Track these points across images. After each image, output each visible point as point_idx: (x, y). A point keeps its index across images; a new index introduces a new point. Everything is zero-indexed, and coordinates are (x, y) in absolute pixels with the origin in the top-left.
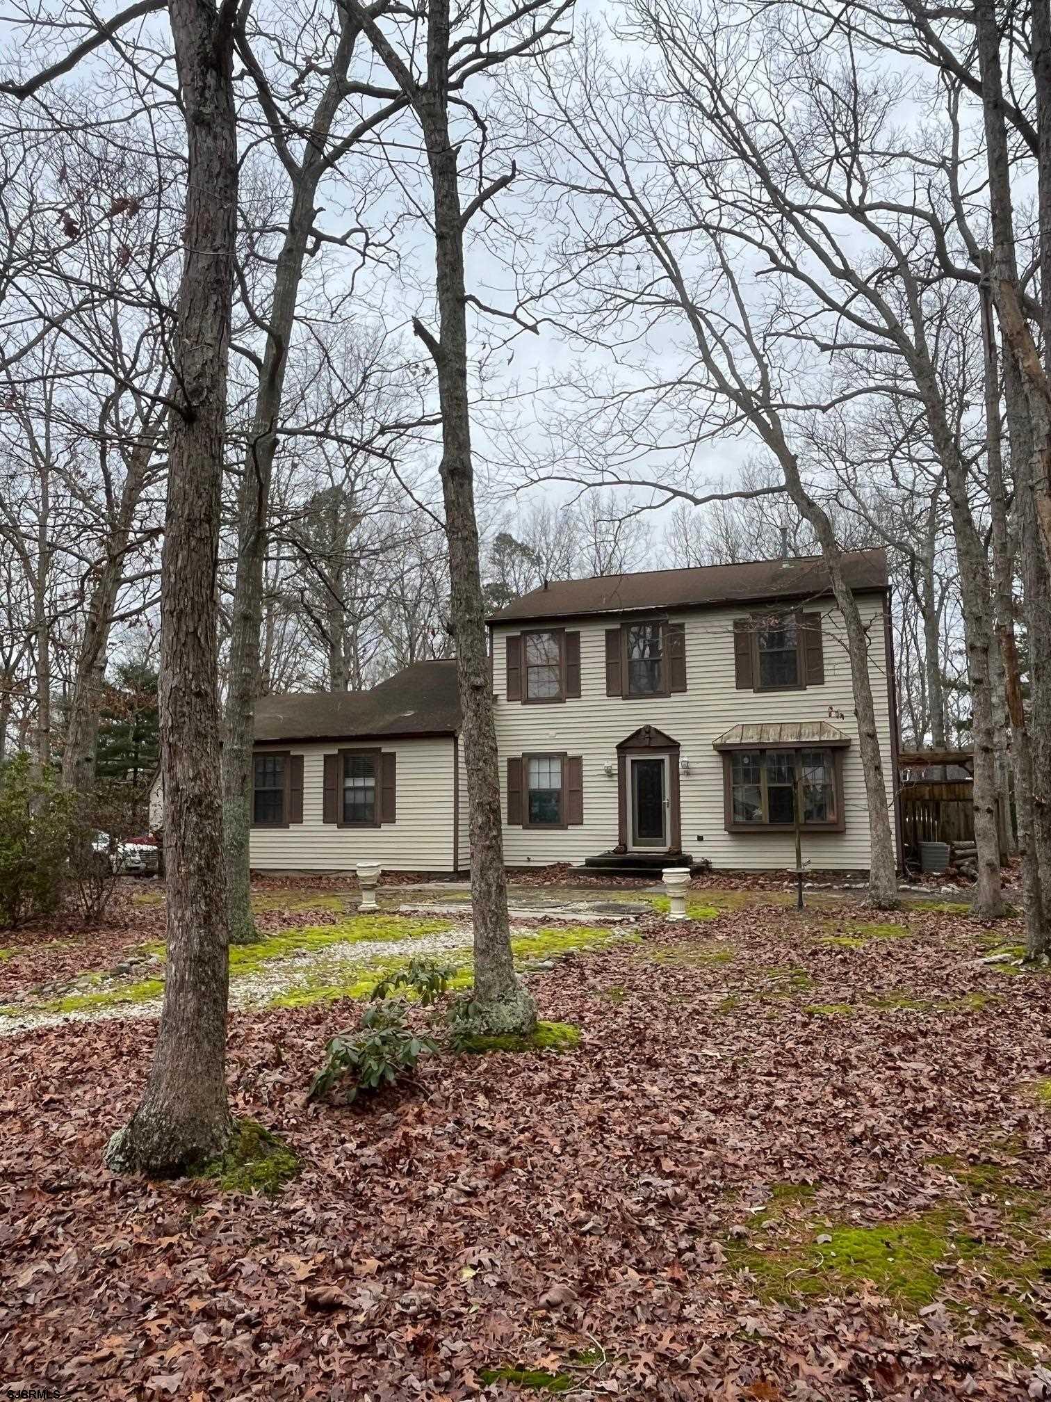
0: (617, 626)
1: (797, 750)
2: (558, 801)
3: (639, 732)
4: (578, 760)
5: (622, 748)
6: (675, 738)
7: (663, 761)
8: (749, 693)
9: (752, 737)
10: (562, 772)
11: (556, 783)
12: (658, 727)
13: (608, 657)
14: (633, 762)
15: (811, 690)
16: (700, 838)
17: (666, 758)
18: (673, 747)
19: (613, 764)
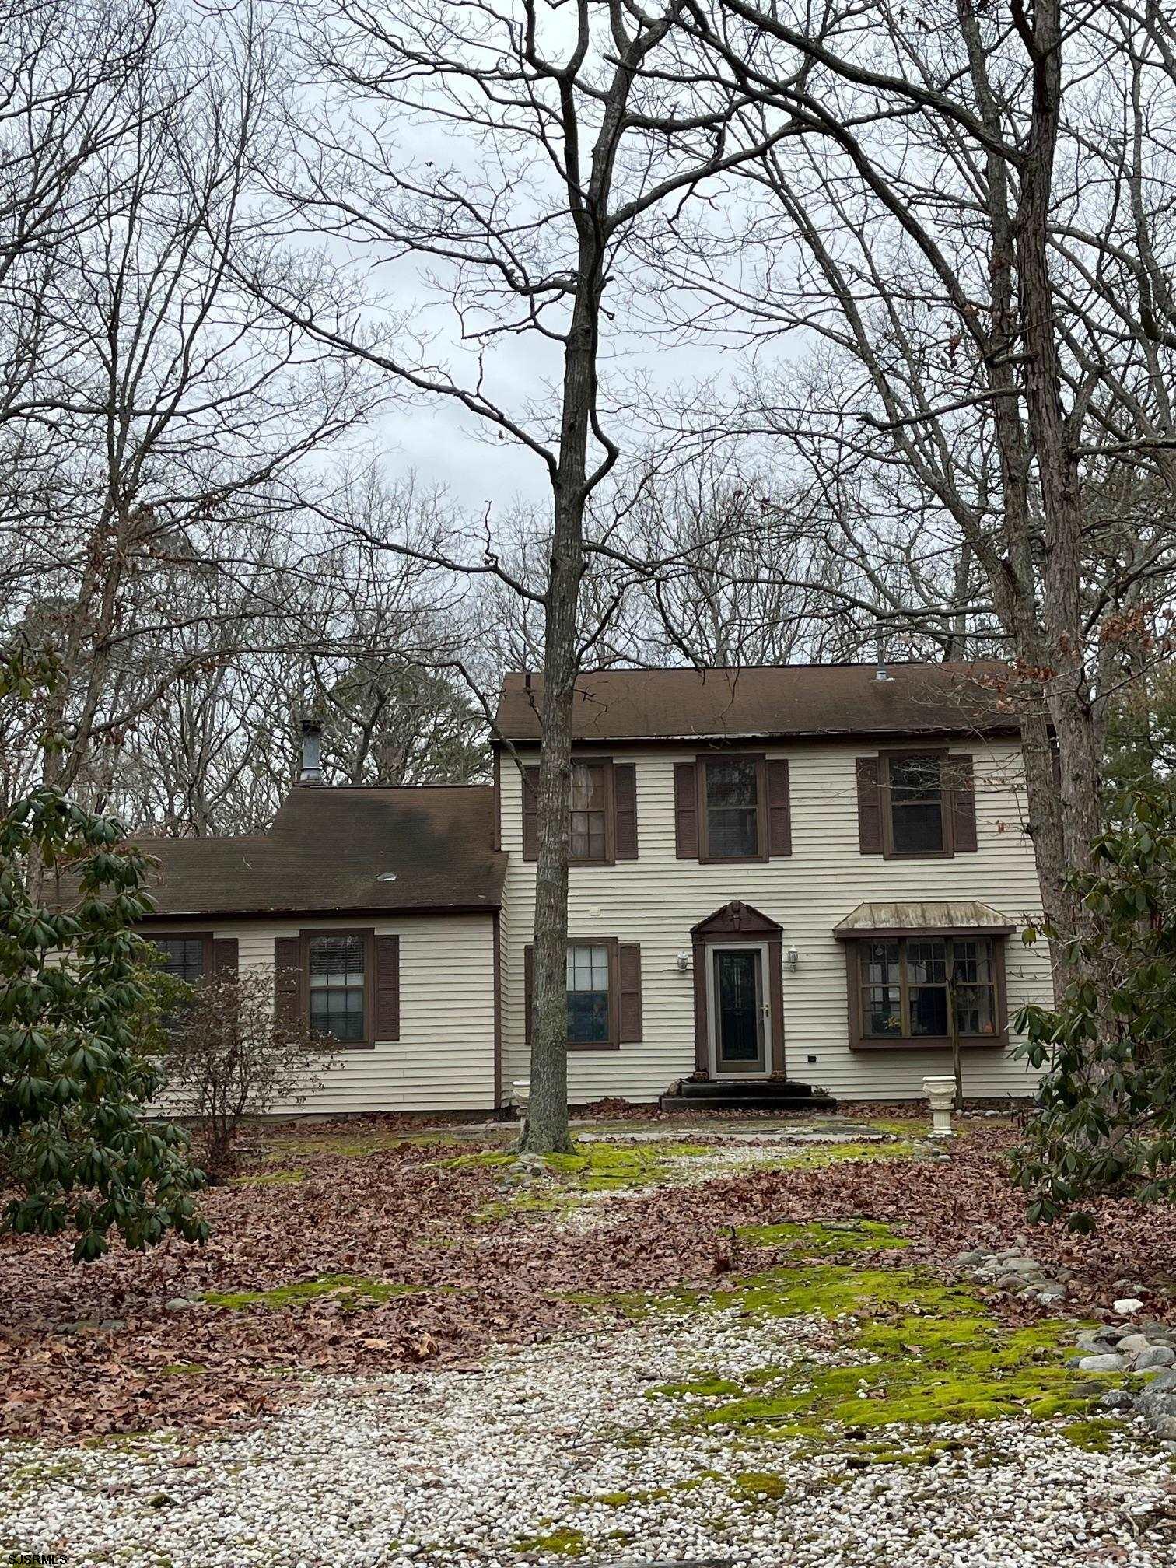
0: (692, 759)
1: (948, 938)
2: (604, 1008)
3: (723, 910)
4: (633, 950)
5: (701, 933)
6: (775, 919)
7: (759, 951)
8: (878, 861)
9: (886, 921)
10: (610, 967)
11: (600, 983)
12: (752, 904)
13: (677, 802)
14: (715, 952)
15: (960, 858)
16: (812, 1059)
17: (764, 948)
18: (772, 932)
19: (687, 955)
